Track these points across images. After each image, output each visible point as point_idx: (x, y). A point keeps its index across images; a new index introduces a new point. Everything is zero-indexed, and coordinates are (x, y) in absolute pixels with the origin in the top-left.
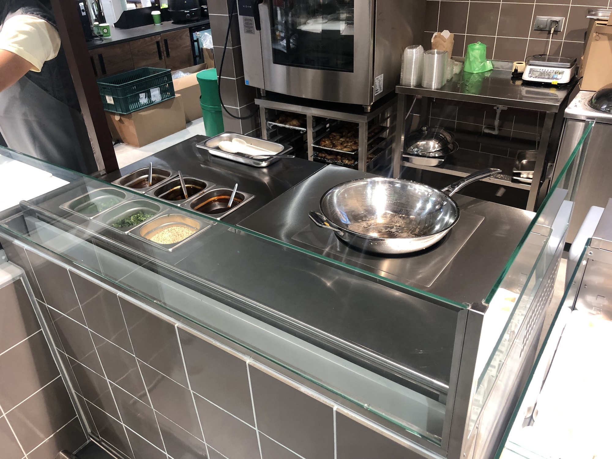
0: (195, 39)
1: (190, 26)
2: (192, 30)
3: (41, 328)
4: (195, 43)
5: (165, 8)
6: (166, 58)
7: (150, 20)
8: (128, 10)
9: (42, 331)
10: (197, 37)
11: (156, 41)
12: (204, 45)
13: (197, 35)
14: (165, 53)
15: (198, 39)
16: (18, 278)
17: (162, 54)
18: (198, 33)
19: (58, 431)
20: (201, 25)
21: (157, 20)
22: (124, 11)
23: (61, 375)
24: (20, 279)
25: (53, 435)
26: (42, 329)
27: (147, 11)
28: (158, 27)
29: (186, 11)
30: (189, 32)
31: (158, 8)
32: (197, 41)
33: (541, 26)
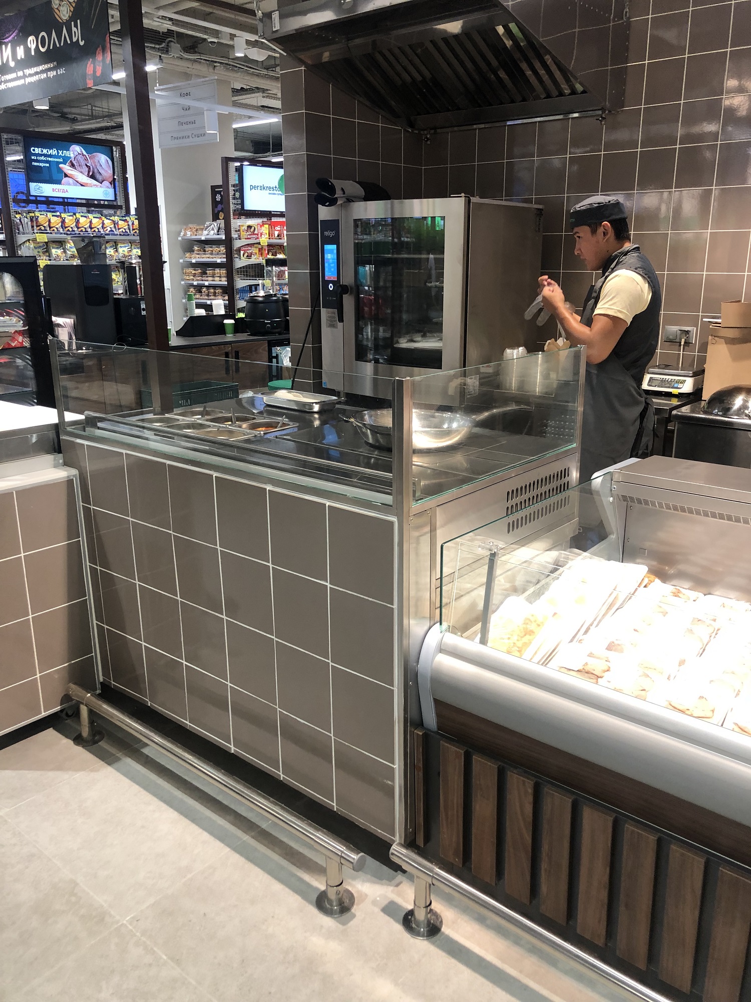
0: (274, 355)
1: (270, 339)
2: (272, 344)
3: (80, 537)
4: (273, 359)
5: (241, 318)
6: (234, 373)
7: (220, 329)
8: (195, 315)
9: (80, 540)
10: (277, 352)
11: (224, 351)
12: (284, 362)
13: (277, 350)
14: (234, 367)
15: (277, 355)
16: (72, 478)
17: (230, 368)
18: (278, 348)
19: (73, 662)
20: (283, 339)
21: (229, 329)
22: (191, 317)
23: (87, 597)
24: (73, 479)
25: (67, 664)
26: (80, 539)
27: (219, 320)
28: (230, 337)
29: (266, 321)
30: (267, 345)
31: (232, 317)
32: (277, 357)
33: (671, 337)
